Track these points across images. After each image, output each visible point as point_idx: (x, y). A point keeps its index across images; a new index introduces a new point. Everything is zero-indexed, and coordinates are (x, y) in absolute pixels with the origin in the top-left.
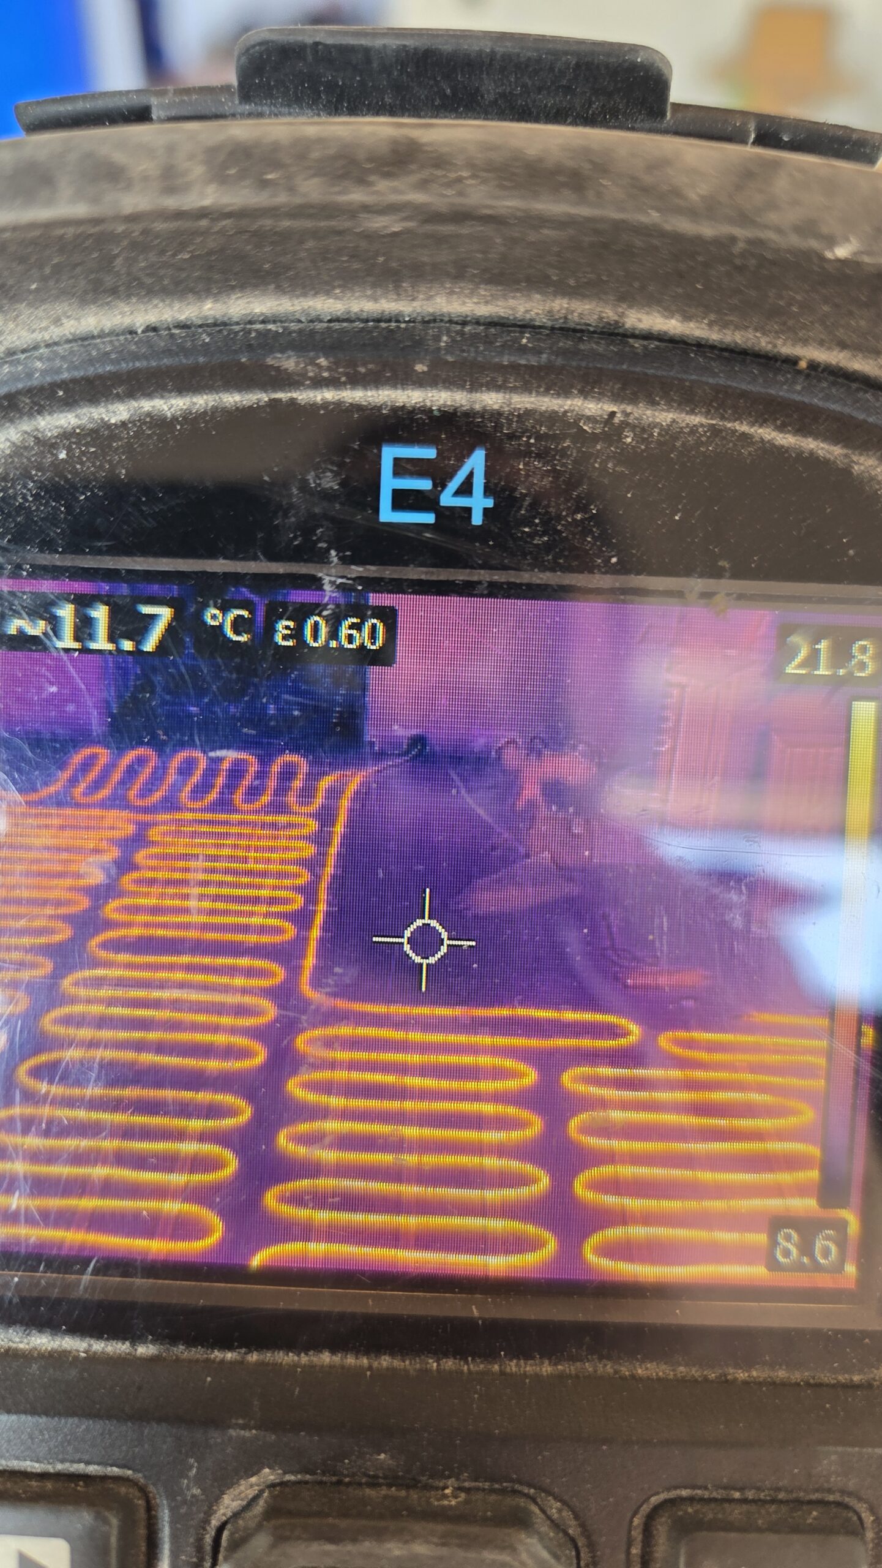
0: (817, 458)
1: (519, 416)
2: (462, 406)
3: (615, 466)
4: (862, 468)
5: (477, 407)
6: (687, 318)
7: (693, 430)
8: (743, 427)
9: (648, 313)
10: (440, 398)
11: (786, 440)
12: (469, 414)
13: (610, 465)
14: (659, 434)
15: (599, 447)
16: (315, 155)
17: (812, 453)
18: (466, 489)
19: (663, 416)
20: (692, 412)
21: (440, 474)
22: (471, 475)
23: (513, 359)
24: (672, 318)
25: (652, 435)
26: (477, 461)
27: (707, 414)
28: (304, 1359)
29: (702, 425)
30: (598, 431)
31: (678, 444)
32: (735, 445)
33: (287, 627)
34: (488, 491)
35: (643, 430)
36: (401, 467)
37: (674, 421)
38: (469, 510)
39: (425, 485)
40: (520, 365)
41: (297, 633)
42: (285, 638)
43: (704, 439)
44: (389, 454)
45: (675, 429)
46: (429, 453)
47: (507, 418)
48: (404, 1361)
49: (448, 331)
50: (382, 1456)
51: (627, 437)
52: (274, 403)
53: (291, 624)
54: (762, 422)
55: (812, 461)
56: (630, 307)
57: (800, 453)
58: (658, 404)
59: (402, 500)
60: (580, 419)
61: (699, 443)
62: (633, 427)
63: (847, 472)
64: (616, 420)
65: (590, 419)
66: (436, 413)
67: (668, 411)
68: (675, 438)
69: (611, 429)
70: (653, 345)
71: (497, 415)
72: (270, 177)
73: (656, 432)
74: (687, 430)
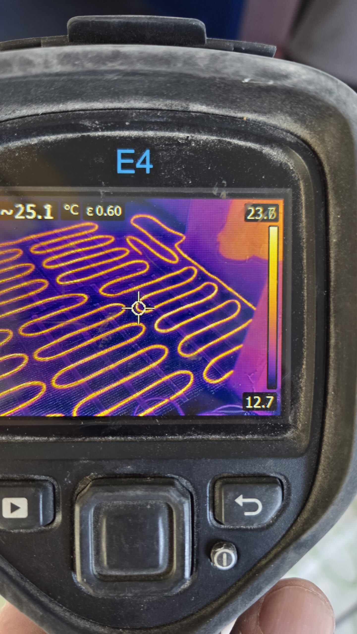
0: (252, 149)
1: (159, 138)
2: (141, 136)
3: (189, 153)
4: (266, 151)
5: (146, 136)
6: (207, 105)
7: (213, 141)
8: (228, 140)
9: (195, 104)
10: (134, 133)
11: (242, 143)
12: (144, 138)
13: (188, 153)
14: (203, 143)
15: (184, 147)
16: (90, 56)
17: (250, 147)
18: (144, 162)
19: (203, 137)
20: (212, 135)
21: (135, 157)
22: (145, 158)
23: (156, 120)
24: (203, 105)
25: (200, 143)
26: (147, 154)
27: (217, 136)
28: (103, 439)
29: (216, 140)
30: (184, 142)
31: (209, 145)
32: (226, 145)
33: (91, 210)
34: (151, 162)
35: (198, 142)
36: (124, 156)
37: (207, 138)
38: (145, 169)
39: (131, 161)
40: (158, 122)
41: (94, 211)
42: (90, 213)
43: (217, 144)
44: (120, 152)
45: (207, 141)
46: (132, 151)
47: (155, 139)
49: (135, 112)
50: (129, 467)
51: (193, 144)
52: (83, 136)
53: (92, 209)
54: (233, 137)
55: (250, 149)
56: (190, 102)
57: (246, 147)
58: (201, 133)
59: (124, 166)
60: (178, 139)
61: (215, 145)
62: (194, 141)
63: (261, 152)
64: (189, 139)
65: (182, 139)
66: (133, 138)
67: (205, 135)
68: (207, 143)
69: (188, 142)
70: (198, 114)
71: (152, 138)
72: (76, 63)
73: (202, 142)
74: (211, 141)
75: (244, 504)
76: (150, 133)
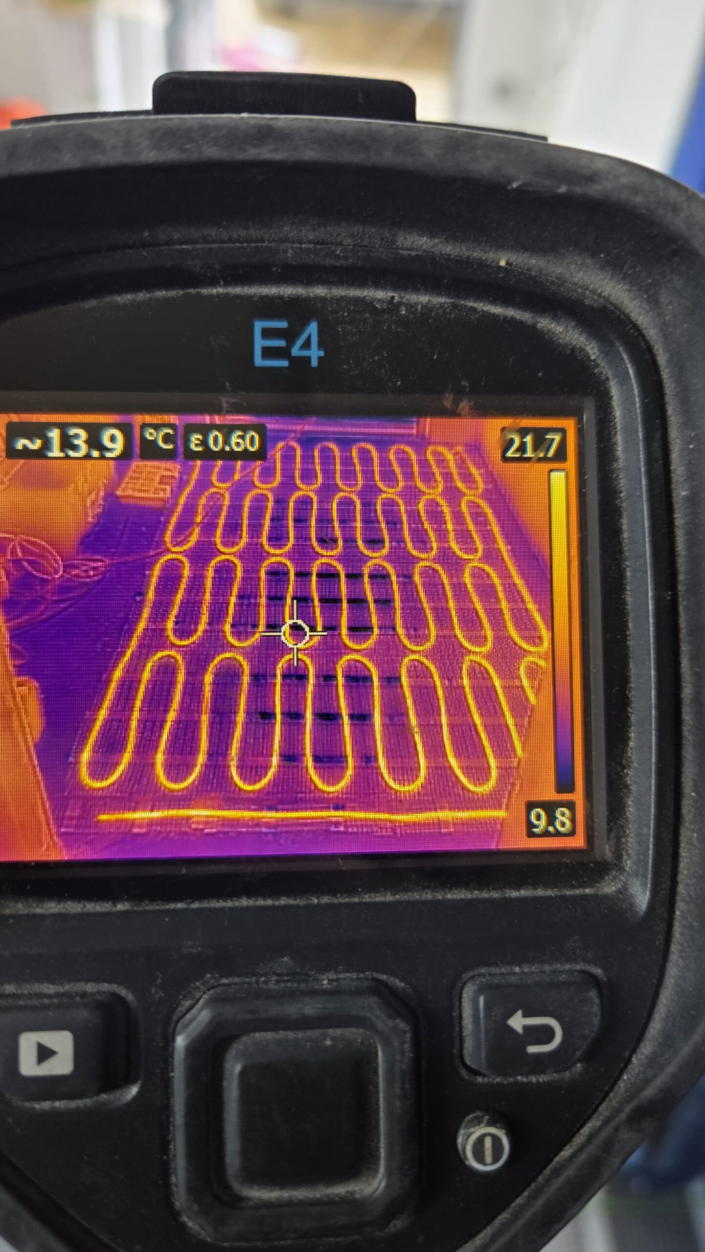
0: (516, 320)
1: (337, 300)
2: (302, 295)
3: (396, 328)
4: (543, 325)
5: (311, 295)
6: (432, 236)
7: (442, 306)
8: (471, 304)
9: (409, 233)
10: (288, 291)
11: (497, 310)
12: (307, 299)
13: (393, 327)
14: (422, 308)
15: (386, 317)
17: (512, 318)
18: (307, 345)
19: (424, 299)
20: (439, 294)
21: (290, 335)
22: (309, 337)
23: (331, 262)
25: (417, 309)
26: (313, 328)
27: (449, 295)
28: (229, 904)
29: (447, 303)
30: (385, 307)
31: (433, 314)
32: (466, 314)
34: (320, 345)
35: (412, 306)
36: (267, 333)
37: (429, 301)
38: (308, 359)
39: (282, 343)
40: (335, 266)
41: (204, 443)
42: (196, 445)
43: (448, 311)
44: (259, 326)
45: (430, 305)
46: (284, 325)
47: (330, 301)
48: (296, 900)
49: (292, 248)
51: (402, 310)
52: (187, 296)
53: (200, 437)
54: (479, 297)
55: (512, 321)
56: (399, 229)
57: (505, 318)
58: (420, 289)
59: (267, 353)
60: (373, 301)
61: (445, 313)
62: (406, 305)
63: (534, 327)
64: (395, 301)
65: (380, 301)
66: (287, 299)
67: (425, 294)
68: (431, 310)
69: (393, 306)
70: (414, 253)
71: (323, 300)
73: (419, 307)
74: (437, 306)
75: (526, 1028)
76: (320, 291)
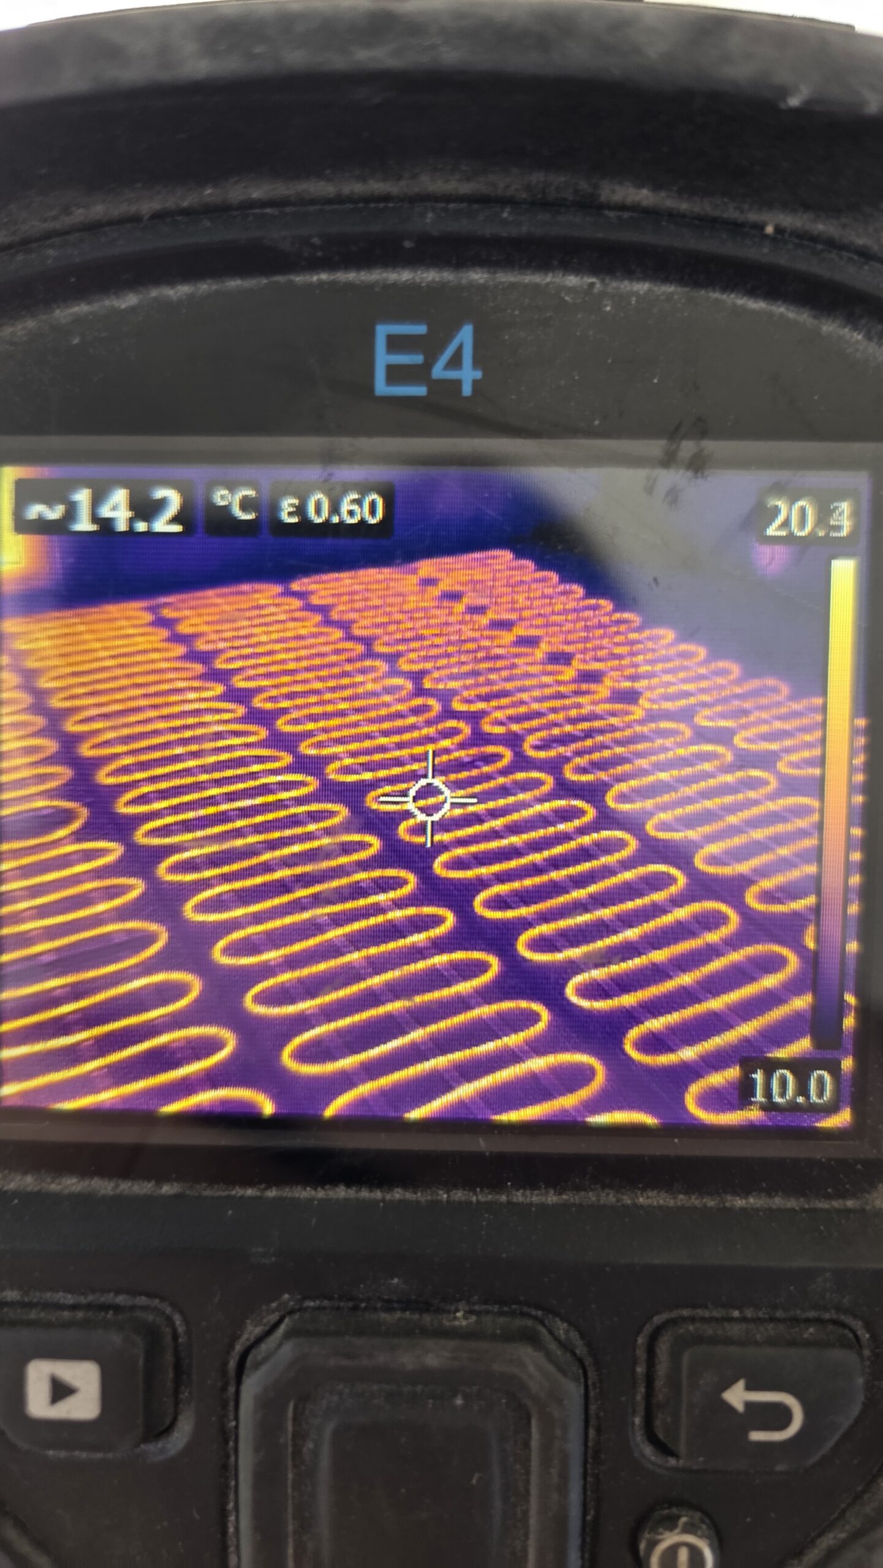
2: (449, 282)
3: (595, 334)
5: (464, 282)
6: (657, 187)
8: (715, 294)
10: (427, 277)
11: (755, 306)
12: (458, 290)
13: (591, 333)
14: (637, 301)
15: (580, 316)
17: (781, 316)
18: (456, 362)
19: (639, 289)
21: (431, 346)
22: (460, 349)
23: (495, 231)
24: (643, 187)
25: (630, 300)
26: (466, 335)
28: (321, 1194)
30: (579, 301)
33: (292, 505)
34: (477, 363)
35: (622, 298)
36: (395, 344)
37: (650, 290)
38: (458, 383)
39: (418, 359)
40: (501, 237)
41: (301, 510)
42: (290, 514)
45: (650, 300)
46: (421, 329)
47: (492, 293)
48: (416, 1193)
49: (434, 208)
50: (396, 1281)
51: (606, 306)
52: (274, 284)
53: (296, 501)
54: (732, 284)
55: (781, 322)
56: (604, 175)
57: (770, 317)
58: (634, 272)
59: (395, 374)
60: (561, 293)
61: (673, 310)
62: (612, 298)
63: (816, 333)
64: (596, 291)
65: (570, 290)
66: (425, 290)
67: (643, 282)
68: (651, 305)
69: (591, 300)
70: (626, 215)
71: (482, 288)
73: (633, 301)
74: (662, 297)
75: (749, 1405)
76: (477, 276)
